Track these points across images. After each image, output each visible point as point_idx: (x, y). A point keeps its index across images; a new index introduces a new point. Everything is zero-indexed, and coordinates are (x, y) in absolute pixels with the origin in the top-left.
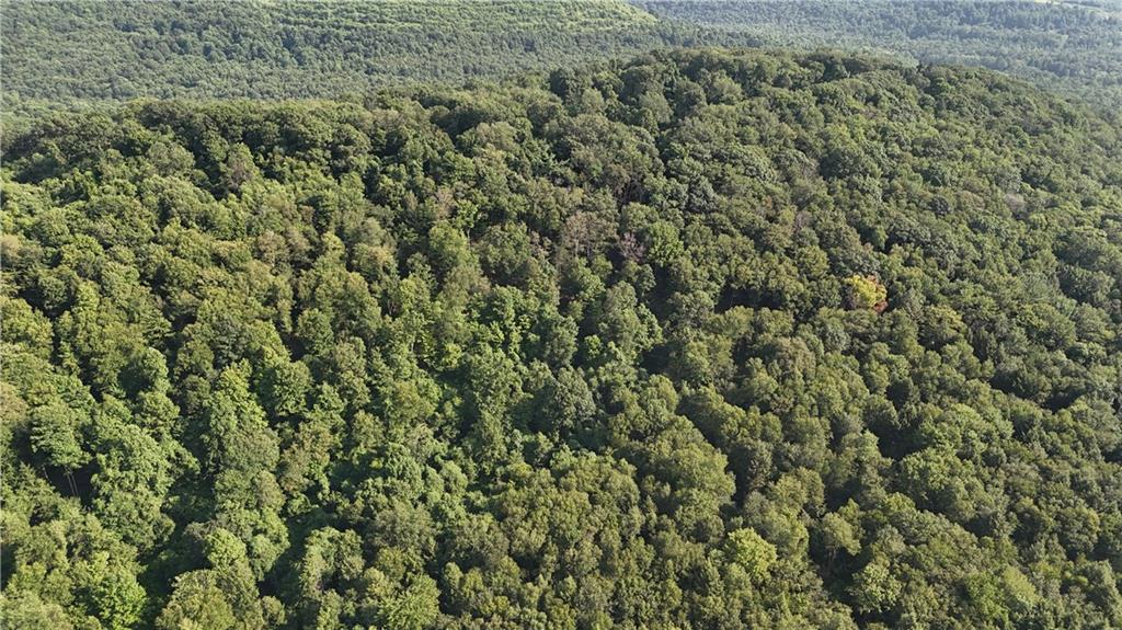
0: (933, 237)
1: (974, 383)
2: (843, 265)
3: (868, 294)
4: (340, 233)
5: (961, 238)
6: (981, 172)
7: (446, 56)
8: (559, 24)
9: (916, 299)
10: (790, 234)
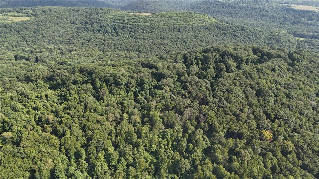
0: (288, 117)
1: (295, 168)
2: (261, 126)
3: (267, 136)
4: (127, 113)
5: (296, 117)
6: (304, 94)
7: (156, 34)
8: (187, 23)
9: (281, 138)
10: (246, 116)
